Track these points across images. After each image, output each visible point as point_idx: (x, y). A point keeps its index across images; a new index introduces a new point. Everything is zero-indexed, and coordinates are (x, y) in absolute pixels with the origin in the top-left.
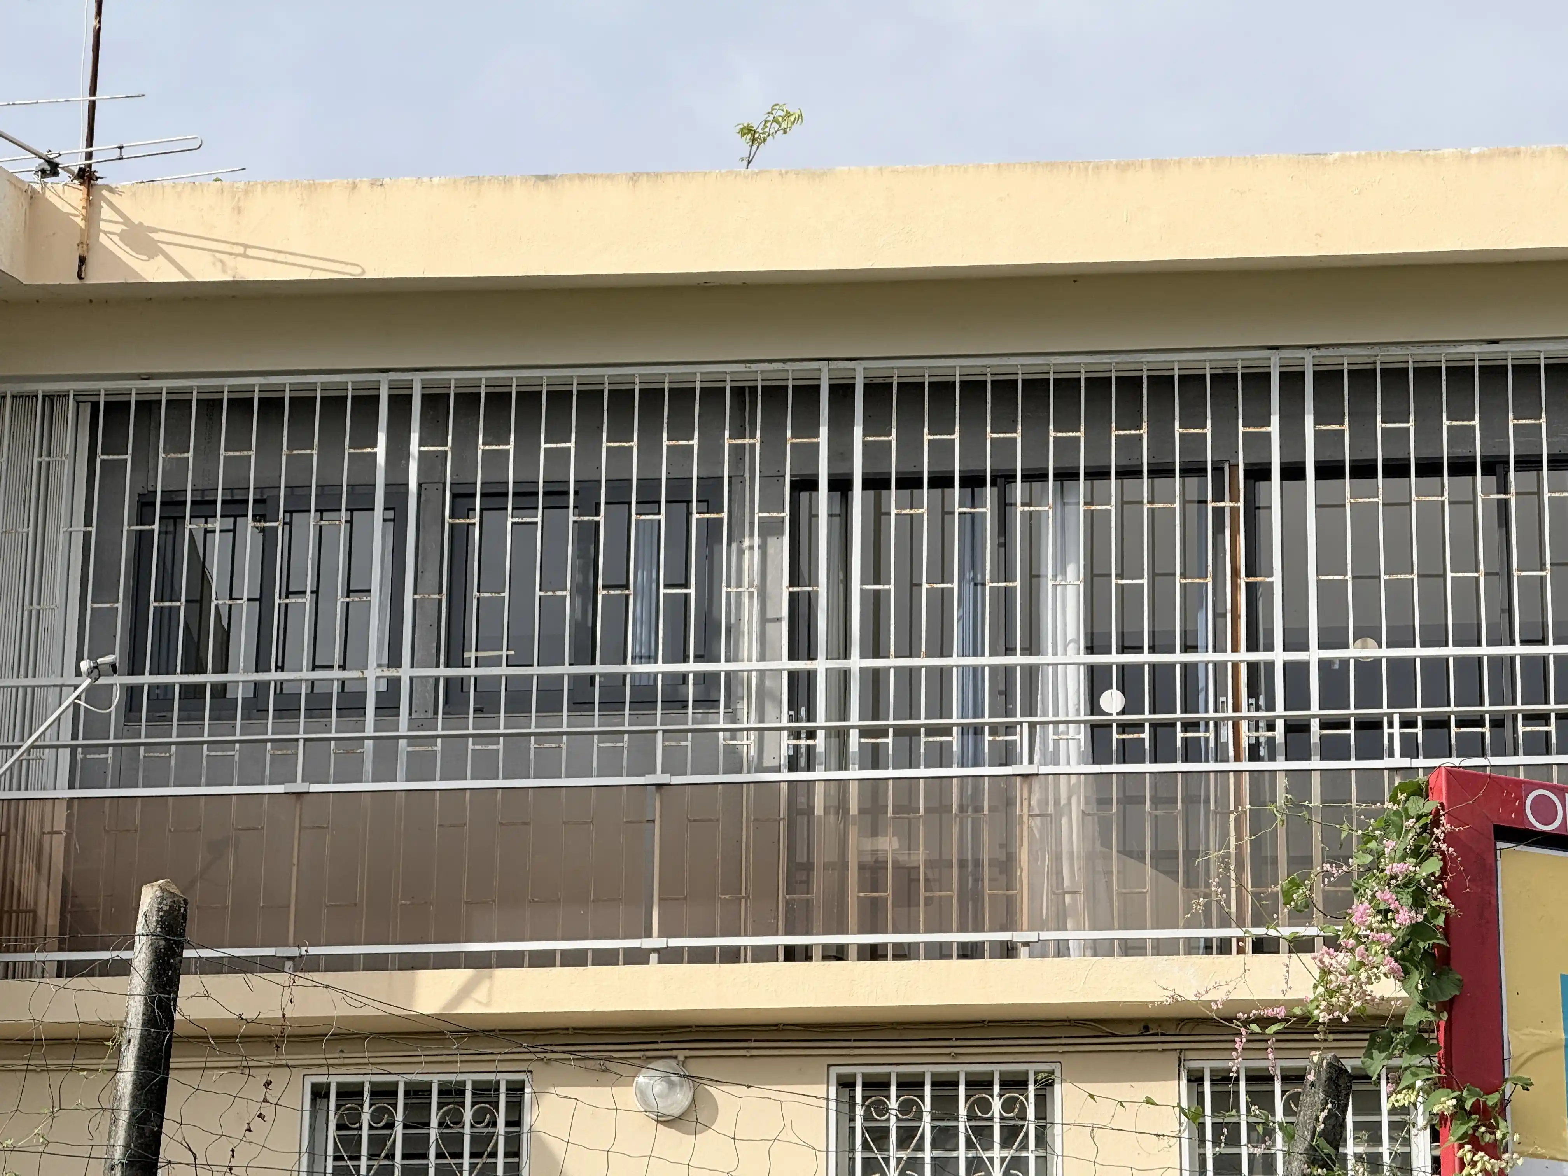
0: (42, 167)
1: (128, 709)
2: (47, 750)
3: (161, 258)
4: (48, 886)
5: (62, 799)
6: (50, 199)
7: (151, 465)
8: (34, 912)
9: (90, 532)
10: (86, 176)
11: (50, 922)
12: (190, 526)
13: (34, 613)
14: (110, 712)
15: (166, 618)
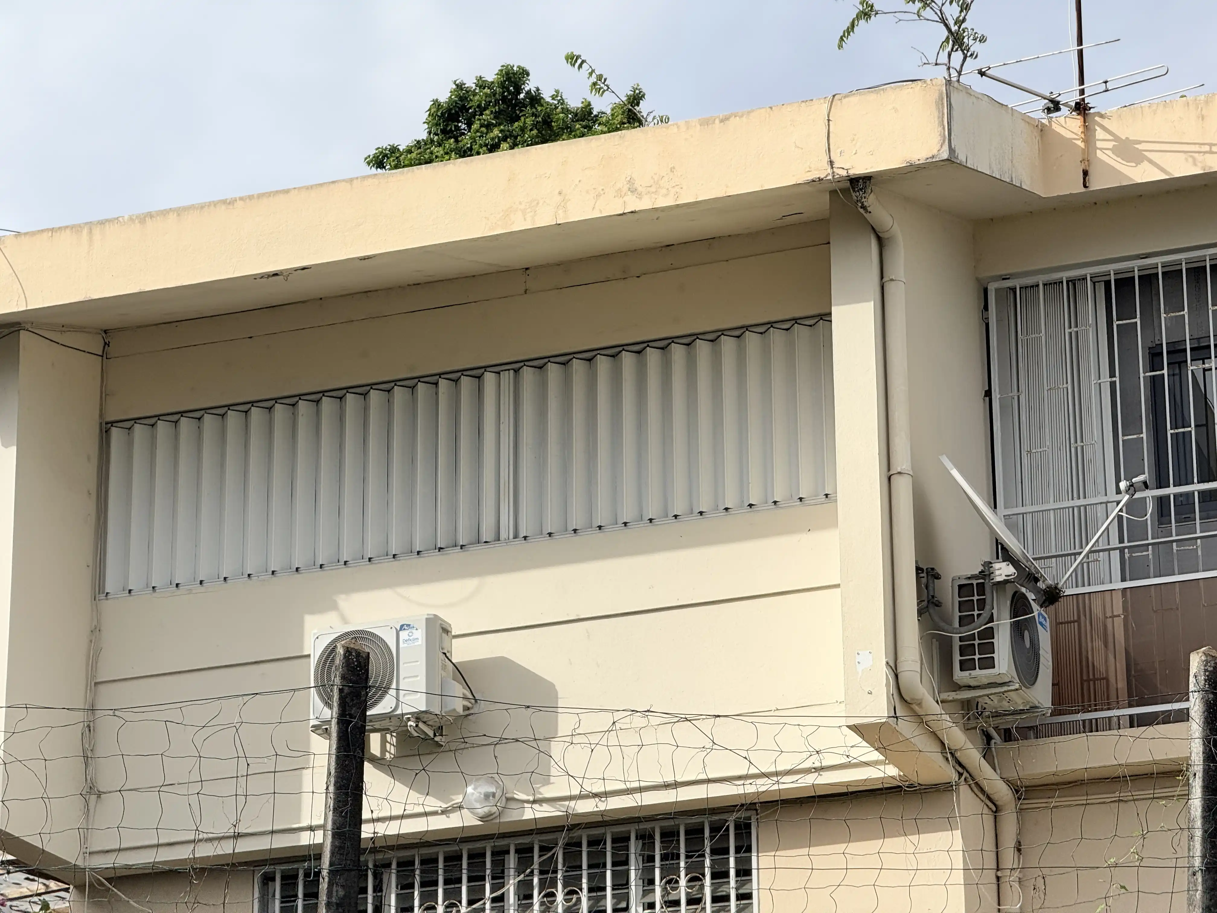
0: (1046, 106)
1: (1160, 515)
2: (1101, 553)
3: (1146, 162)
4: (1115, 658)
5: (1118, 589)
6: (1056, 129)
7: (1156, 323)
8: (1107, 679)
9: (1115, 382)
10: (1081, 108)
11: (1120, 685)
12: (1192, 368)
13: (1079, 449)
14: (1147, 519)
15: (1181, 441)
